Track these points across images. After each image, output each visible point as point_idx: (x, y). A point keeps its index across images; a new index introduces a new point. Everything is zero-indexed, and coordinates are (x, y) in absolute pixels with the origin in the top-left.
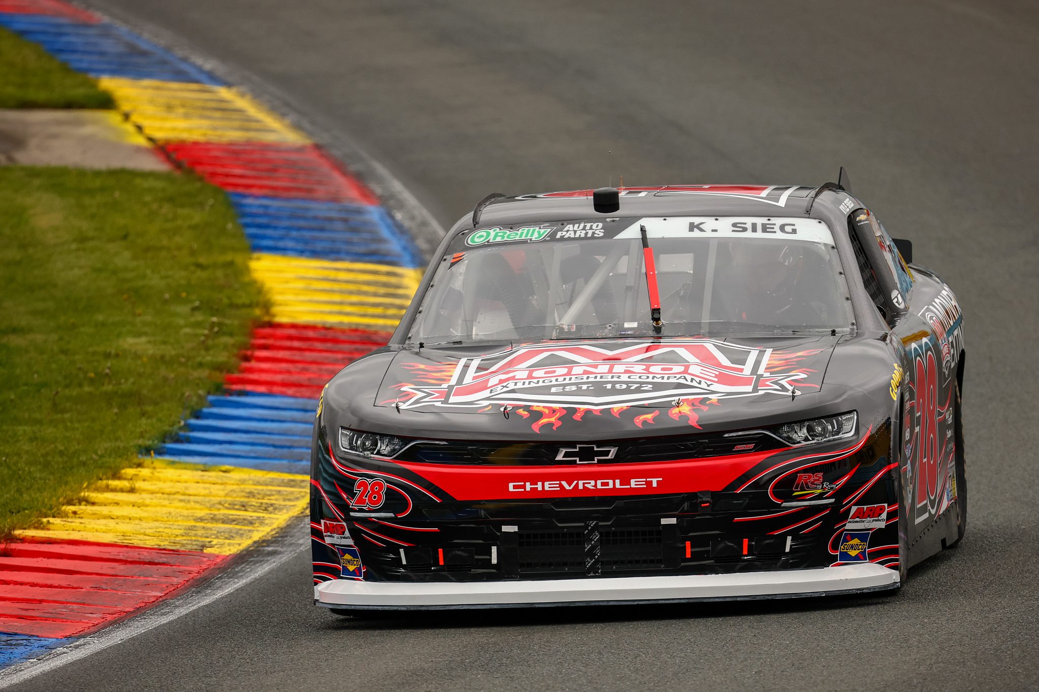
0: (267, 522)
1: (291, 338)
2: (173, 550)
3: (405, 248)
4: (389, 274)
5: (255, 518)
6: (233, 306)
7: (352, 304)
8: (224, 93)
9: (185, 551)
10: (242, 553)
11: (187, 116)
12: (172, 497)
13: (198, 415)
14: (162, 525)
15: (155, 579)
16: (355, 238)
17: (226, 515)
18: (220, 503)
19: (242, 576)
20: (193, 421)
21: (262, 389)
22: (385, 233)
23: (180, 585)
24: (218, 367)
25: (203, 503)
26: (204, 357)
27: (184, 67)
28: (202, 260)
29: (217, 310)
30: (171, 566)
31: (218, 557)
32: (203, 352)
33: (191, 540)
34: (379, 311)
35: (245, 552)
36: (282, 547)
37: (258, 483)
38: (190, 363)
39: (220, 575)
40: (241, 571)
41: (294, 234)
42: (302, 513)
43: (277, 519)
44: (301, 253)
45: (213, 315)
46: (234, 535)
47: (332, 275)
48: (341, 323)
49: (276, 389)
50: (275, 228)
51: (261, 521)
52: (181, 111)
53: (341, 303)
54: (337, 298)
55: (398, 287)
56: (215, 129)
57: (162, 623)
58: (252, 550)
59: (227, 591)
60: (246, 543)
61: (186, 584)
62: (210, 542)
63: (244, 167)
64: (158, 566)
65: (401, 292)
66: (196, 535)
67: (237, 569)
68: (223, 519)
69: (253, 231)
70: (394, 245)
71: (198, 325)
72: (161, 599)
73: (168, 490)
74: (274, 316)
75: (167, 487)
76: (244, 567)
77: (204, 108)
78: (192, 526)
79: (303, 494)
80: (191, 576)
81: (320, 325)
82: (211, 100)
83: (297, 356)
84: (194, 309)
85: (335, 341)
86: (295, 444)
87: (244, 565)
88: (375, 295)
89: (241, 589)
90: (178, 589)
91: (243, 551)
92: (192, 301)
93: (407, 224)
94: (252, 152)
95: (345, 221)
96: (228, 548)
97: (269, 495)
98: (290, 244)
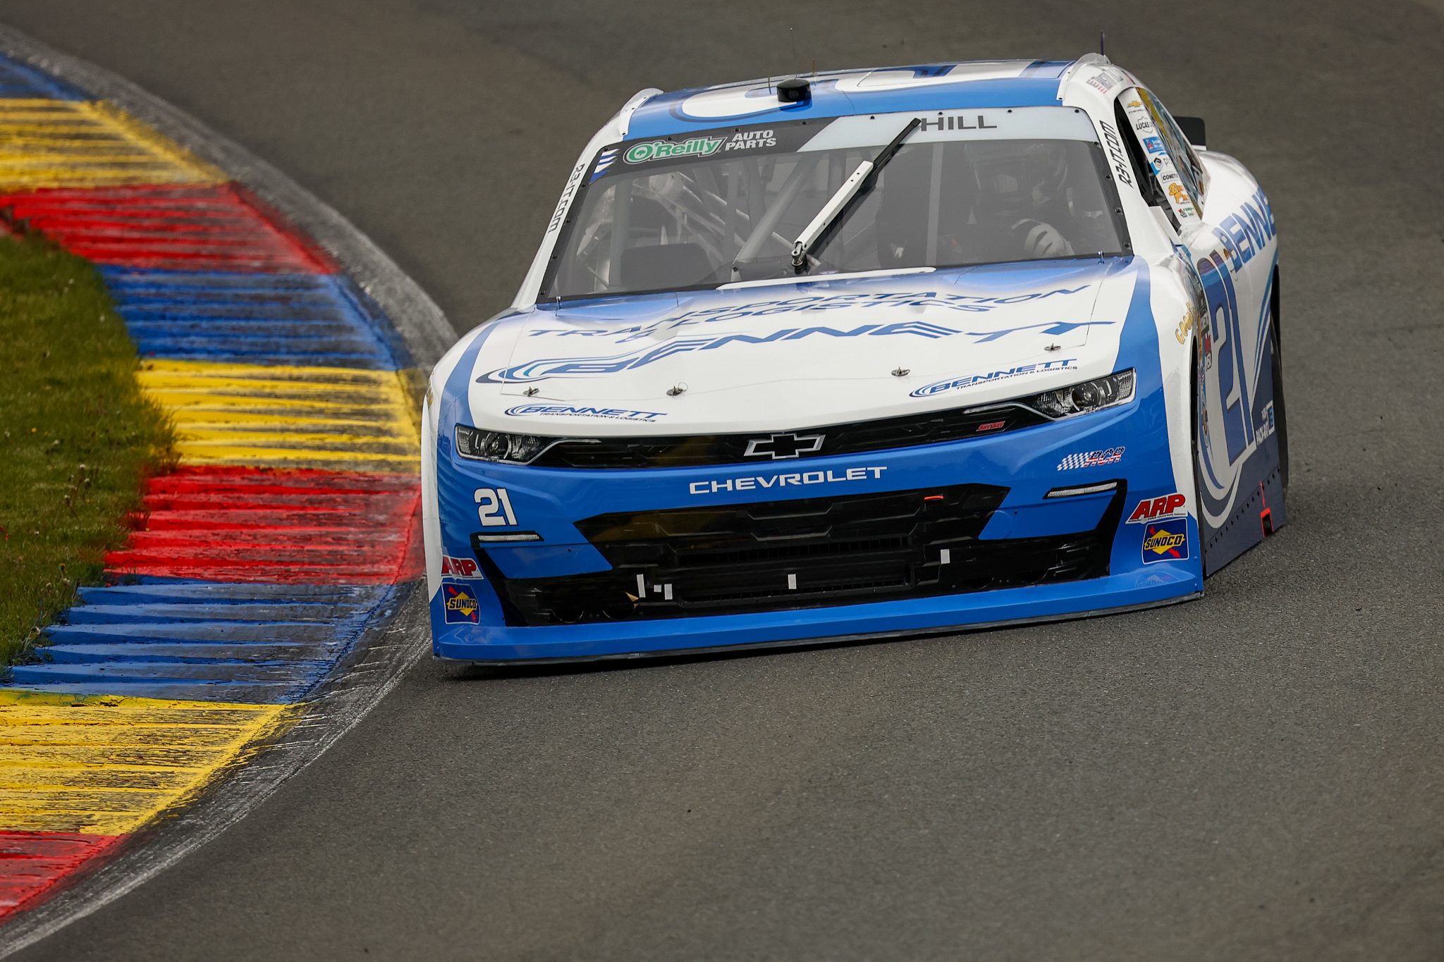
0: (177, 780)
1: (206, 489)
2: (31, 833)
3: (380, 340)
4: (355, 380)
5: (158, 774)
6: (111, 443)
7: (300, 431)
8: (84, 110)
9: (51, 834)
10: (141, 831)
11: (26, 149)
12: (27, 749)
13: (63, 618)
14: (12, 795)
15: (5, 881)
16: (302, 326)
17: (114, 773)
18: (103, 755)
19: (142, 866)
20: (56, 628)
21: (165, 571)
22: (348, 316)
23: (44, 888)
24: (92, 541)
25: (76, 756)
26: (70, 526)
27: (20, 72)
28: (60, 375)
29: (88, 451)
30: (29, 858)
31: (102, 839)
32: (68, 519)
33: (58, 815)
34: (345, 438)
35: (145, 830)
36: (203, 819)
37: (162, 720)
38: (48, 538)
39: (106, 868)
40: (141, 859)
41: (204, 324)
42: (233, 762)
43: (195, 774)
44: (214, 355)
45: (82, 461)
46: (127, 804)
47: (268, 386)
48: (285, 460)
49: (184, 570)
50: (174, 319)
51: (169, 779)
52: (20, 142)
53: (283, 430)
54: (276, 422)
55: (373, 400)
56: (74, 167)
57: (17, 949)
58: (156, 826)
59: (118, 892)
60: (146, 815)
61: (54, 886)
62: (89, 817)
63: (122, 226)
64: (9, 860)
65: (375, 407)
66: (67, 807)
67: (133, 858)
68: (108, 779)
69: (140, 324)
70: (364, 336)
71: (58, 475)
72: (14, 911)
73: (19, 739)
74: (180, 455)
75: (18, 733)
76: (145, 853)
77: (53, 136)
78: (59, 793)
79: (233, 733)
80: (61, 872)
81: (251, 467)
82: (66, 123)
83: (216, 516)
84: (50, 452)
85: (277, 490)
86: (218, 656)
87: (143, 851)
88: (336, 415)
89: (141, 888)
90: (42, 894)
91: (140, 828)
92: (45, 439)
93: (381, 300)
94: (134, 200)
95: (284, 300)
96: (119, 824)
97: (180, 738)
98: (200, 342)
